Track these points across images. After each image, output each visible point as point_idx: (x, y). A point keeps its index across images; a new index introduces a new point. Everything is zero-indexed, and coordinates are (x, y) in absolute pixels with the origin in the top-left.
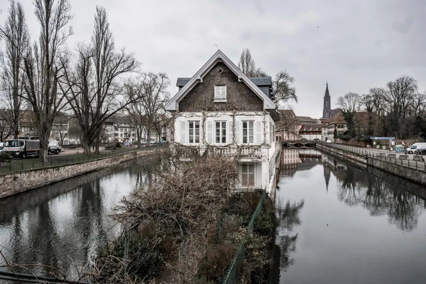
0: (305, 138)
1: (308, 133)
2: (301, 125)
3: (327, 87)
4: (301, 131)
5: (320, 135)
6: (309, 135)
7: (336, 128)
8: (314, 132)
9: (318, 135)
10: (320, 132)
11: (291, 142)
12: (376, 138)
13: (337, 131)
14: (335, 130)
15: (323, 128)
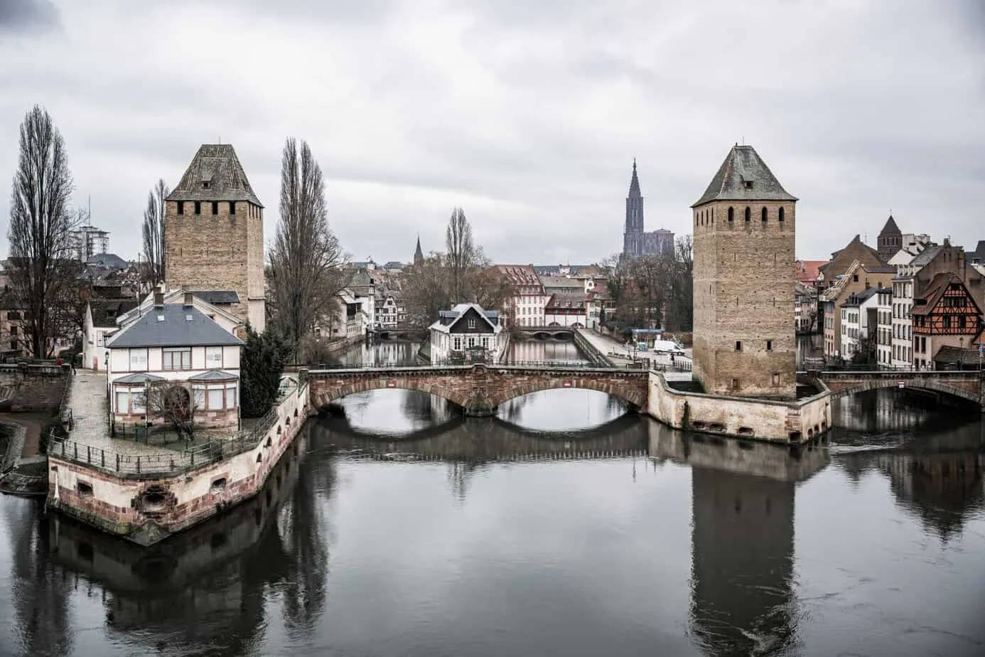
0: (556, 321)
1: (562, 311)
2: (549, 296)
3: (635, 173)
4: (549, 307)
5: (584, 317)
6: (564, 316)
7: (604, 307)
8: (573, 311)
9: (579, 316)
10: (582, 311)
11: (529, 331)
12: (637, 331)
13: (606, 312)
14: (602, 312)
15: (589, 304)
